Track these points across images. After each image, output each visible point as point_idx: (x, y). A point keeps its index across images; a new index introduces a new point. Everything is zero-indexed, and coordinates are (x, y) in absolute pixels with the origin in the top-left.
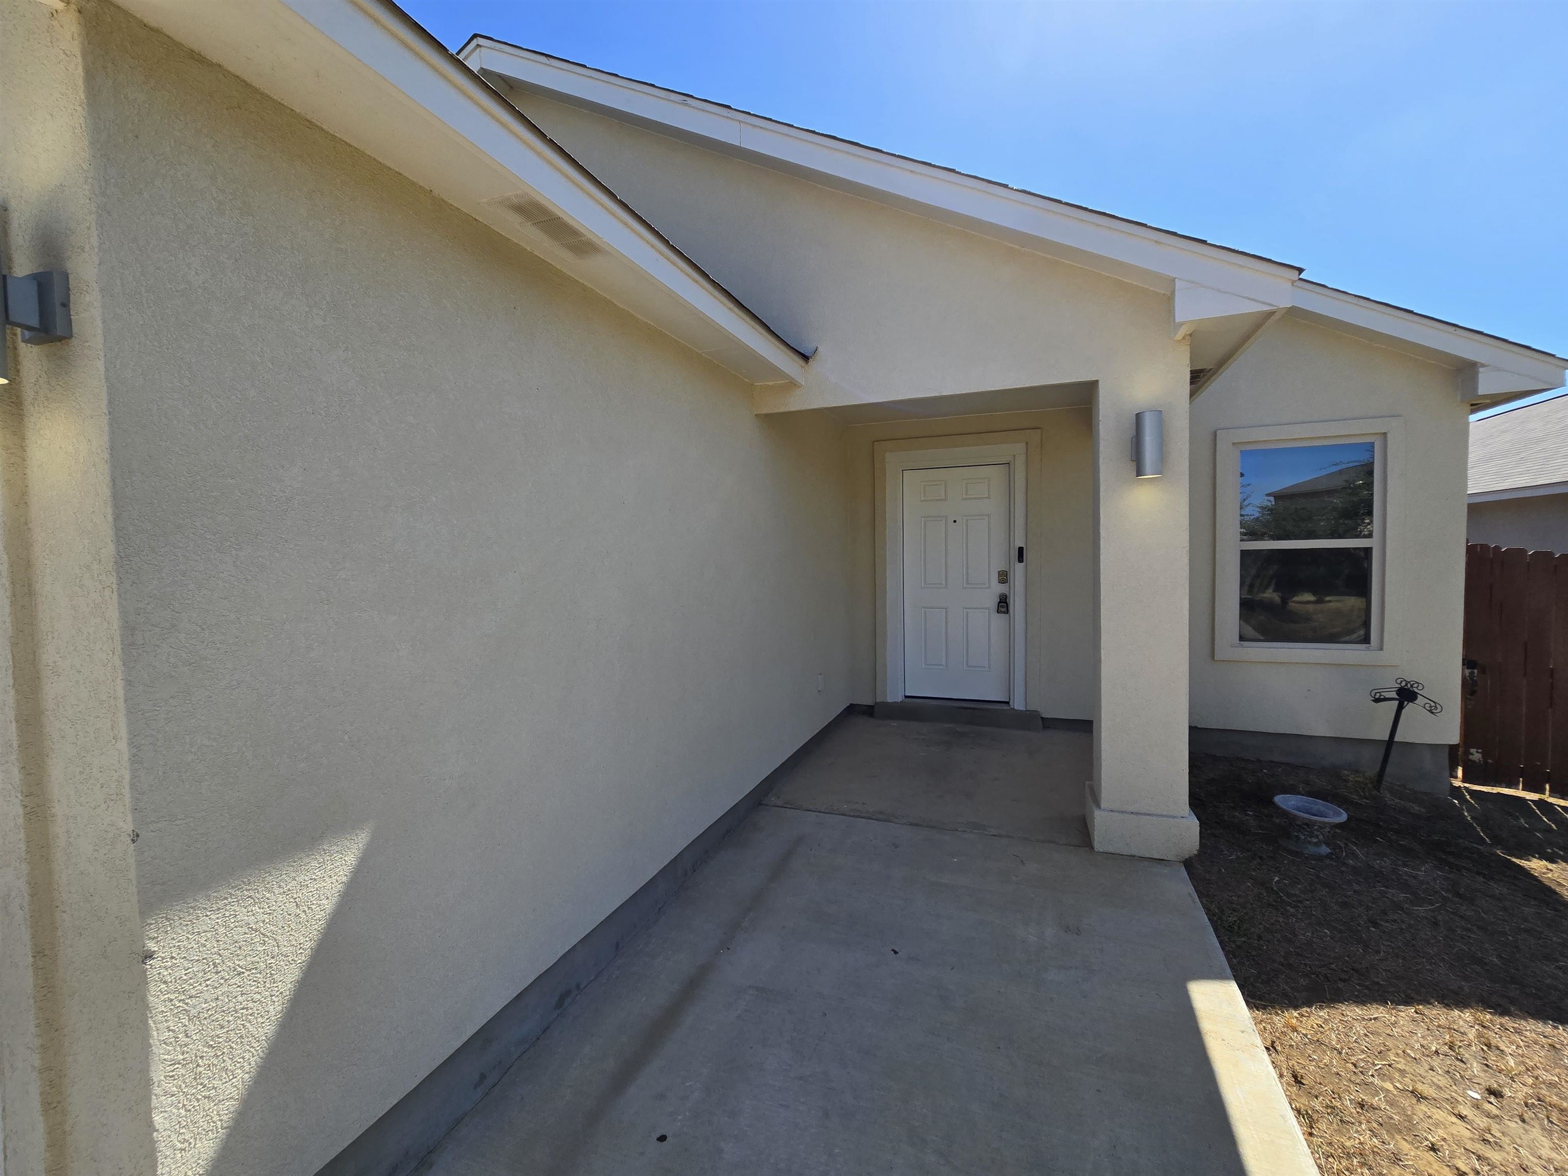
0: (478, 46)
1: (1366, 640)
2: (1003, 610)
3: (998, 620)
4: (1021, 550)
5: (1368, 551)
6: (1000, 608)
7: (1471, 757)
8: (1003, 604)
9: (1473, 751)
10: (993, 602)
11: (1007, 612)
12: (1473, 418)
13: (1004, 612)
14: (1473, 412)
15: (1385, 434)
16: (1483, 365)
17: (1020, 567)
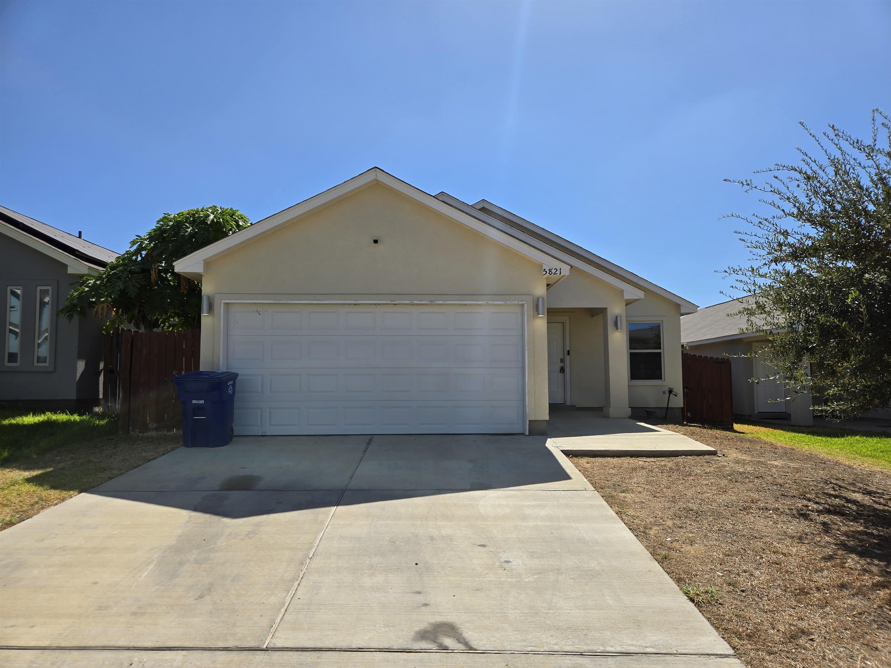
0: (443, 194)
1: (661, 379)
2: (562, 371)
3: (561, 375)
4: (568, 351)
5: (660, 353)
6: (561, 371)
7: (688, 415)
8: (562, 370)
9: (688, 413)
10: (558, 369)
11: (564, 372)
12: (681, 317)
13: (563, 373)
14: (681, 316)
15: (662, 321)
16: (681, 305)
17: (568, 357)
